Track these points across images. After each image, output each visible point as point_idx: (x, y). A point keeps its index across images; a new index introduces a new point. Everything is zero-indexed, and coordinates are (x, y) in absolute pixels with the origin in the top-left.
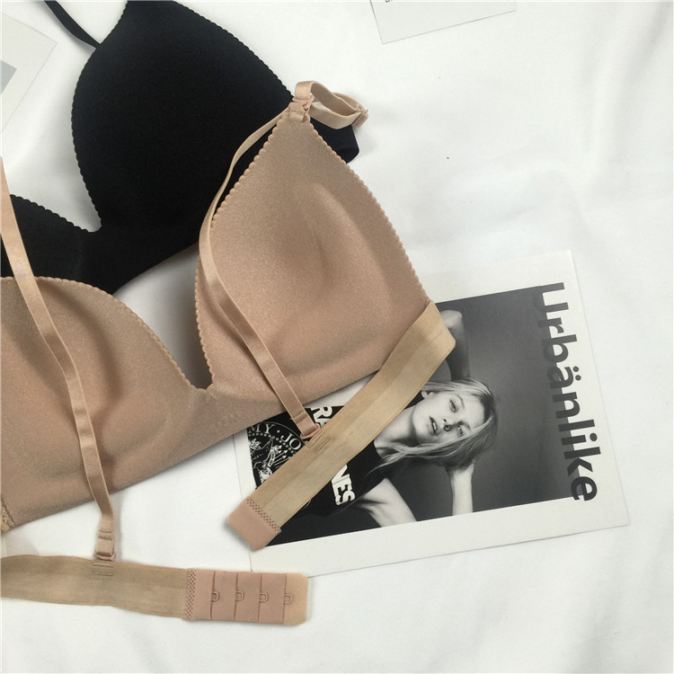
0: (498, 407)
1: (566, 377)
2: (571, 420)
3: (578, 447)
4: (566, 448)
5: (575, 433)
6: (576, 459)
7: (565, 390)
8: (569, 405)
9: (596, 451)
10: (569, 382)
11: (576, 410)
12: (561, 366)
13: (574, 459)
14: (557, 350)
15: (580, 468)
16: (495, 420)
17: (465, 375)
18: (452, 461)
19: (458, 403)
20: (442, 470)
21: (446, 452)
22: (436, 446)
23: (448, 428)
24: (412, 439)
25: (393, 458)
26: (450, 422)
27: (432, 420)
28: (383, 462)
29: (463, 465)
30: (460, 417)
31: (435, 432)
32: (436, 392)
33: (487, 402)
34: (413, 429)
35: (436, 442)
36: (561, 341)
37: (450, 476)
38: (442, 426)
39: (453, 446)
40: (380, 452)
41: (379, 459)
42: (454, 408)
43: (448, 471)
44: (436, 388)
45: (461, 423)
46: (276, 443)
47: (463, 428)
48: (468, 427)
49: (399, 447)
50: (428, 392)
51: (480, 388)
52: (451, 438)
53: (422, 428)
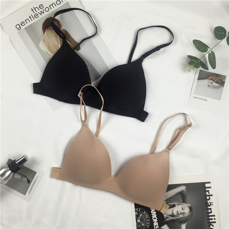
0: (193, 210)
1: (209, 204)
2: (210, 214)
3: (211, 221)
4: (208, 221)
5: (210, 218)
6: (210, 224)
7: (209, 207)
8: (209, 211)
9: (215, 222)
10: (210, 206)
11: (211, 212)
12: (208, 201)
13: (209, 224)
14: (208, 198)
15: (211, 226)
16: (192, 213)
17: (186, 201)
18: (182, 221)
19: (184, 208)
20: (179, 223)
21: (180, 219)
22: (178, 218)
23: (181, 214)
24: (173, 215)
25: (168, 219)
26: (182, 212)
27: (178, 211)
28: (166, 220)
29: (184, 223)
30: (184, 211)
31: (178, 214)
32: (179, 205)
33: (191, 208)
34: (173, 213)
35: (178, 217)
36: (209, 196)
37: (181, 225)
38: (180, 213)
39: (182, 218)
40: (165, 218)
41: (165, 219)
42: (183, 209)
43: (180, 224)
44: (179, 204)
45: (184, 213)
46: (141, 213)
47: (185, 214)
48: (186, 214)
49: (169, 217)
50: (177, 205)
51: (189, 205)
52: (181, 216)
53: (175, 213)
